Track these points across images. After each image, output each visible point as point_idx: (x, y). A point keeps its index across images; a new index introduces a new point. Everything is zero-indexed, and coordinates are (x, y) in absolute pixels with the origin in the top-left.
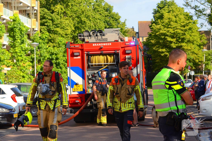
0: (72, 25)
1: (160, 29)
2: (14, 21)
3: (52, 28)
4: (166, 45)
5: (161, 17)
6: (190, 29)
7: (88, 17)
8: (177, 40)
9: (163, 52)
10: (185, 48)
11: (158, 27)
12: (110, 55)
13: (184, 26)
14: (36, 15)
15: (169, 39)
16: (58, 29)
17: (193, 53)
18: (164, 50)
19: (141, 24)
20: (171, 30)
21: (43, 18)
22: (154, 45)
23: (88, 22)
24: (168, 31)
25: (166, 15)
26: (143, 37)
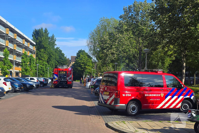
0: (47, 57)
1: (79, 61)
2: (31, 57)
3: (40, 58)
4: (80, 66)
5: (79, 56)
6: (89, 61)
7: (53, 54)
8: (84, 65)
9: (79, 69)
10: (87, 68)
11: (78, 60)
12: (65, 72)
13: (87, 60)
14: (35, 52)
15: (82, 64)
16: (42, 58)
17: (90, 70)
18: (79, 68)
19: (72, 57)
20: (82, 61)
21: (37, 54)
22: (76, 66)
23: (53, 56)
24: (81, 62)
25: (81, 55)
26: (72, 62)
